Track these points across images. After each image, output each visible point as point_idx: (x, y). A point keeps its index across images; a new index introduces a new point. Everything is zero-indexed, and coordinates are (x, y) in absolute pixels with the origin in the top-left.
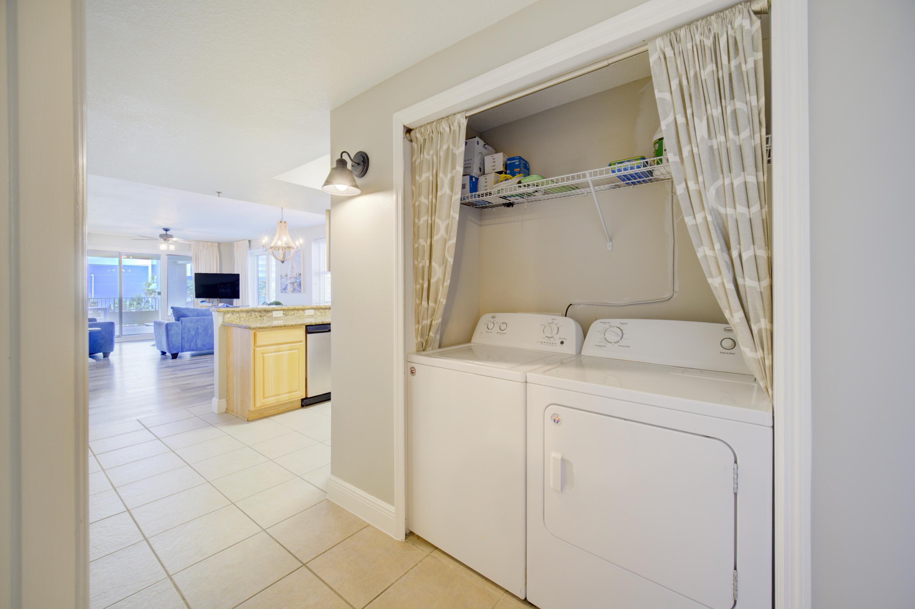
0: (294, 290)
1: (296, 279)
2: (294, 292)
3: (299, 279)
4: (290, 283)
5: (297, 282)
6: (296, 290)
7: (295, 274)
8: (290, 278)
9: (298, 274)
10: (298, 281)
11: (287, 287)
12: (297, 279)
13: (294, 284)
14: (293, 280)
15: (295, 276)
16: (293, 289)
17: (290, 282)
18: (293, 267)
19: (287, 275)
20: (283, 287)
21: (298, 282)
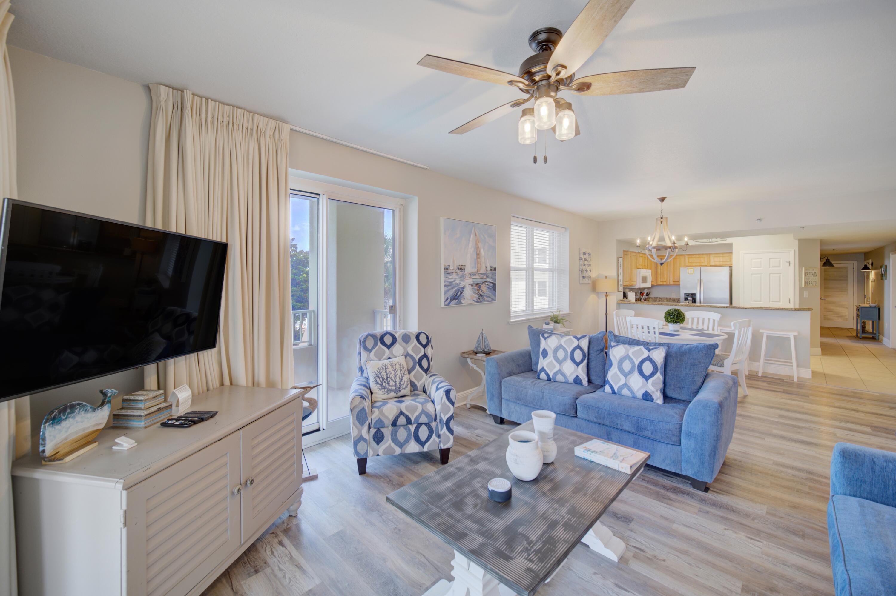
0: (480, 298)
1: (485, 277)
2: (481, 302)
3: (492, 278)
4: (472, 285)
5: (486, 281)
6: (485, 298)
7: (484, 267)
8: (471, 275)
9: (489, 269)
10: (488, 280)
11: (461, 293)
12: (487, 277)
13: (480, 287)
14: (478, 279)
15: (483, 270)
16: (477, 296)
17: (472, 283)
18: (478, 255)
19: (463, 267)
20: (451, 293)
21: (490, 282)
